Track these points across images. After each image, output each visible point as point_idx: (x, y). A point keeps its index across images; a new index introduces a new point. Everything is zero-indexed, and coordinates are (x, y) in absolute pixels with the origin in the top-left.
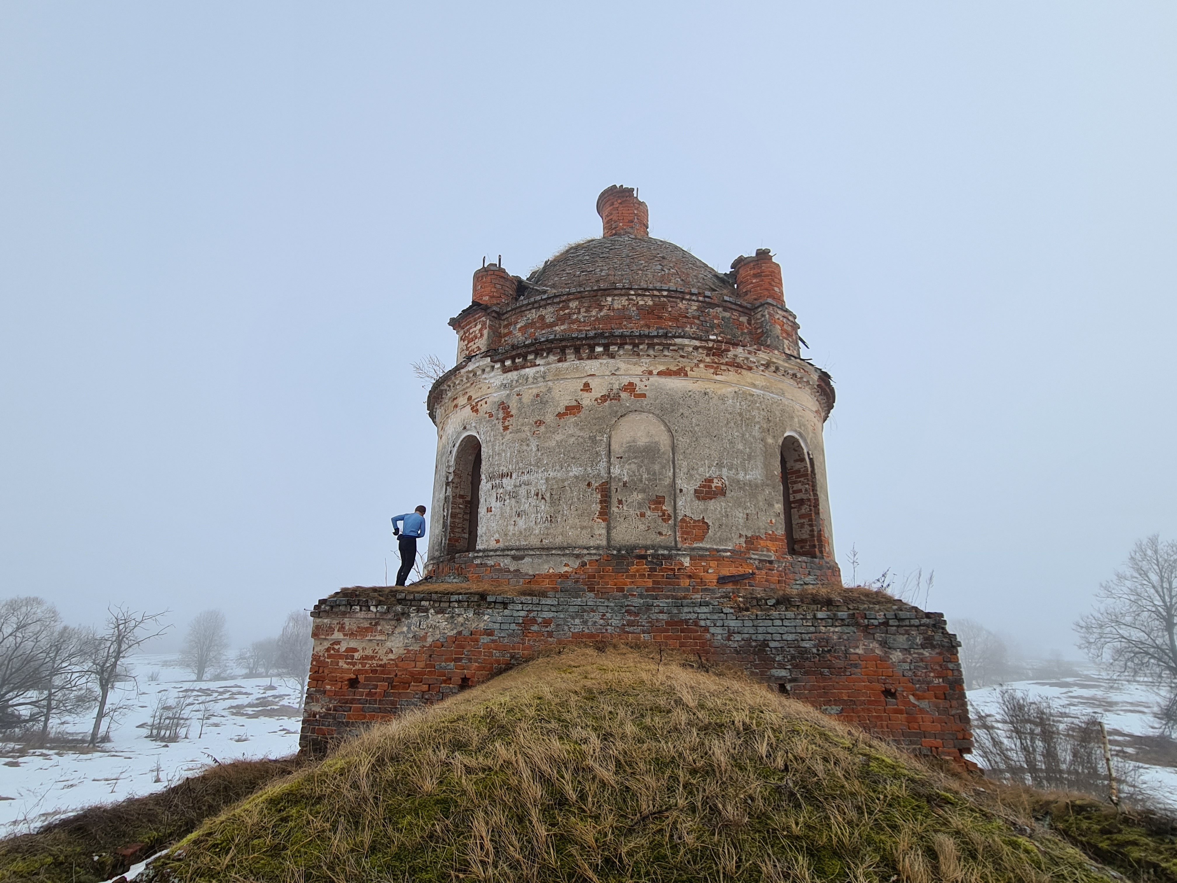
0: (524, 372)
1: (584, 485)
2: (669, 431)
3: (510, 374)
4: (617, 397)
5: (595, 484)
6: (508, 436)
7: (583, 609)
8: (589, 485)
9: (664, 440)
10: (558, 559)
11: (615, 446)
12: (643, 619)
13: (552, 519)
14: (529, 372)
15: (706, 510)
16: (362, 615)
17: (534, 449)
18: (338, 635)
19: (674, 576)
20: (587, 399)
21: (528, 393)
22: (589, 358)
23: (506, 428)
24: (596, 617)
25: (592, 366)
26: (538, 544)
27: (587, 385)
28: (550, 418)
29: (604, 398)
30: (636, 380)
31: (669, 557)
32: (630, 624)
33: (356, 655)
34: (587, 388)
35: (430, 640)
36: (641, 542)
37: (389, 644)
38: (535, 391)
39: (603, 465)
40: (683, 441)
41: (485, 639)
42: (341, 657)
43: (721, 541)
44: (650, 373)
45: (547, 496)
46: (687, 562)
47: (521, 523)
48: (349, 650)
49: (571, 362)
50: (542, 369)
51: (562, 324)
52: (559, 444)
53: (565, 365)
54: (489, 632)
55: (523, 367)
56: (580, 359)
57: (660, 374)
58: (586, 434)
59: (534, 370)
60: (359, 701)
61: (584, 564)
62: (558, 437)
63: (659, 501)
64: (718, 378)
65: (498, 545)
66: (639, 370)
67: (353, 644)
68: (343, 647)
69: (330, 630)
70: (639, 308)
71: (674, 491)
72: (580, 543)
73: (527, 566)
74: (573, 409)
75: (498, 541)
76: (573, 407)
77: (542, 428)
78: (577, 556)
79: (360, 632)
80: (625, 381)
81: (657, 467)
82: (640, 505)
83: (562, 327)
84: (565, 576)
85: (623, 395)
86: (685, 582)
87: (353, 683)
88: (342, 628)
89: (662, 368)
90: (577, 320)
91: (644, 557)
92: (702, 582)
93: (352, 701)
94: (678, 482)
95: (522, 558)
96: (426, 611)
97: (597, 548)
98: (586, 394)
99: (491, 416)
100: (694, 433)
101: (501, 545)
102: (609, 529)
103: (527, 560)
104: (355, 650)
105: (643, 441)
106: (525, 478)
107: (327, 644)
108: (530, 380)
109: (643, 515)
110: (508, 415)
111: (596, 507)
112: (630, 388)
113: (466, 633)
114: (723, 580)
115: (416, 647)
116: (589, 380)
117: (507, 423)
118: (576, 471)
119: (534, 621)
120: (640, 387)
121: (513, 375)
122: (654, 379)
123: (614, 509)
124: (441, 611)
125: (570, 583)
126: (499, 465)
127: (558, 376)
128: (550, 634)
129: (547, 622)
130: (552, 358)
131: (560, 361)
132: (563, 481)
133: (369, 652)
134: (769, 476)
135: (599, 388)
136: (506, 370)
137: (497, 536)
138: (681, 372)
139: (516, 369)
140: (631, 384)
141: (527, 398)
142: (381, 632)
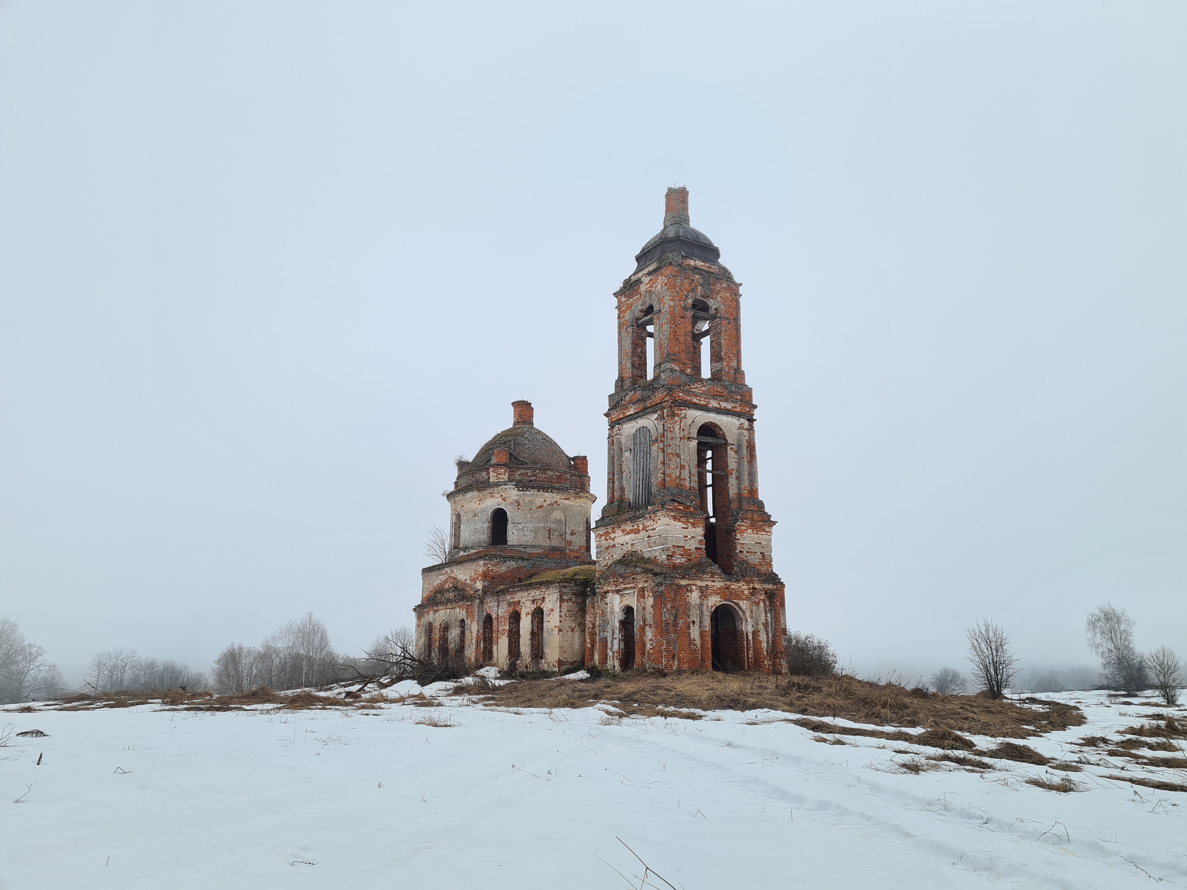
0: (525, 492)
1: (544, 529)
2: (565, 516)
3: (520, 492)
4: (553, 505)
5: (547, 529)
6: (519, 511)
7: (546, 562)
8: (545, 529)
9: (563, 518)
10: (538, 549)
11: (551, 519)
12: (560, 565)
13: (535, 538)
14: (528, 493)
15: (571, 538)
16: (496, 561)
17: (529, 517)
18: (489, 566)
19: (565, 554)
20: (545, 504)
21: (527, 499)
22: (546, 492)
23: (519, 509)
24: (549, 564)
25: (547, 494)
26: (531, 545)
27: (545, 500)
28: (534, 508)
29: (550, 505)
30: (558, 500)
31: (564, 550)
32: (557, 566)
33: (494, 571)
34: (545, 501)
35: (511, 568)
36: (557, 546)
37: (502, 569)
38: (529, 499)
39: (549, 524)
40: (568, 519)
41: (524, 568)
42: (490, 571)
43: (575, 547)
44: (561, 498)
45: (534, 531)
46: (568, 552)
47: (525, 538)
48: (492, 570)
49: (541, 492)
50: (532, 493)
51: (534, 477)
52: (537, 516)
53: (539, 493)
54: (525, 567)
55: (526, 491)
56: (544, 492)
57: (563, 499)
58: (545, 515)
59: (529, 492)
60: (495, 582)
61: (545, 551)
62: (537, 515)
63: (562, 535)
64: (576, 501)
65: (517, 544)
66: (559, 497)
67: (493, 568)
68: (491, 569)
69: (488, 564)
70: (556, 476)
71: (565, 533)
72: (543, 545)
73: (528, 550)
74: (541, 507)
75: (517, 543)
76: (541, 506)
77: (532, 511)
78: (543, 548)
79: (495, 565)
80: (555, 500)
81: (561, 526)
82: (557, 536)
83: (534, 478)
84: (539, 553)
85: (555, 504)
86: (567, 557)
87: (493, 578)
88: (490, 564)
89: (564, 497)
90: (538, 477)
91: (559, 550)
92: (571, 557)
93: (494, 582)
94: (567, 530)
95: (527, 548)
96: (510, 560)
97: (548, 546)
98: (545, 503)
99: (512, 504)
100: (570, 516)
101: (518, 544)
102: (550, 542)
103: (528, 549)
104: (494, 570)
105: (558, 518)
106: (526, 525)
107: (486, 568)
108: (528, 495)
109: (558, 538)
110: (519, 505)
111: (547, 535)
112: (556, 502)
113: (520, 566)
114: (575, 557)
115: (508, 570)
116: (546, 499)
117: (519, 507)
118: (542, 525)
119: (535, 564)
120: (559, 502)
121: (522, 493)
122: (562, 500)
123: (551, 536)
124: (514, 561)
125: (541, 555)
126: (516, 520)
127: (537, 496)
128: (539, 568)
129: (538, 565)
130: (536, 490)
131: (538, 491)
132: (538, 527)
133: (497, 570)
134: (584, 529)
135: (548, 501)
136: (519, 490)
137: (516, 541)
138: (568, 499)
139: (523, 491)
140: (556, 501)
141: (526, 501)
142: (500, 565)
